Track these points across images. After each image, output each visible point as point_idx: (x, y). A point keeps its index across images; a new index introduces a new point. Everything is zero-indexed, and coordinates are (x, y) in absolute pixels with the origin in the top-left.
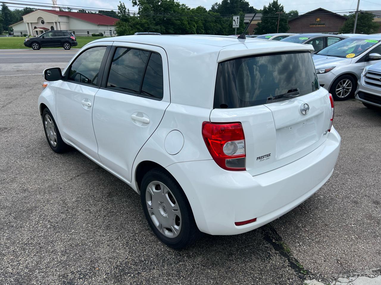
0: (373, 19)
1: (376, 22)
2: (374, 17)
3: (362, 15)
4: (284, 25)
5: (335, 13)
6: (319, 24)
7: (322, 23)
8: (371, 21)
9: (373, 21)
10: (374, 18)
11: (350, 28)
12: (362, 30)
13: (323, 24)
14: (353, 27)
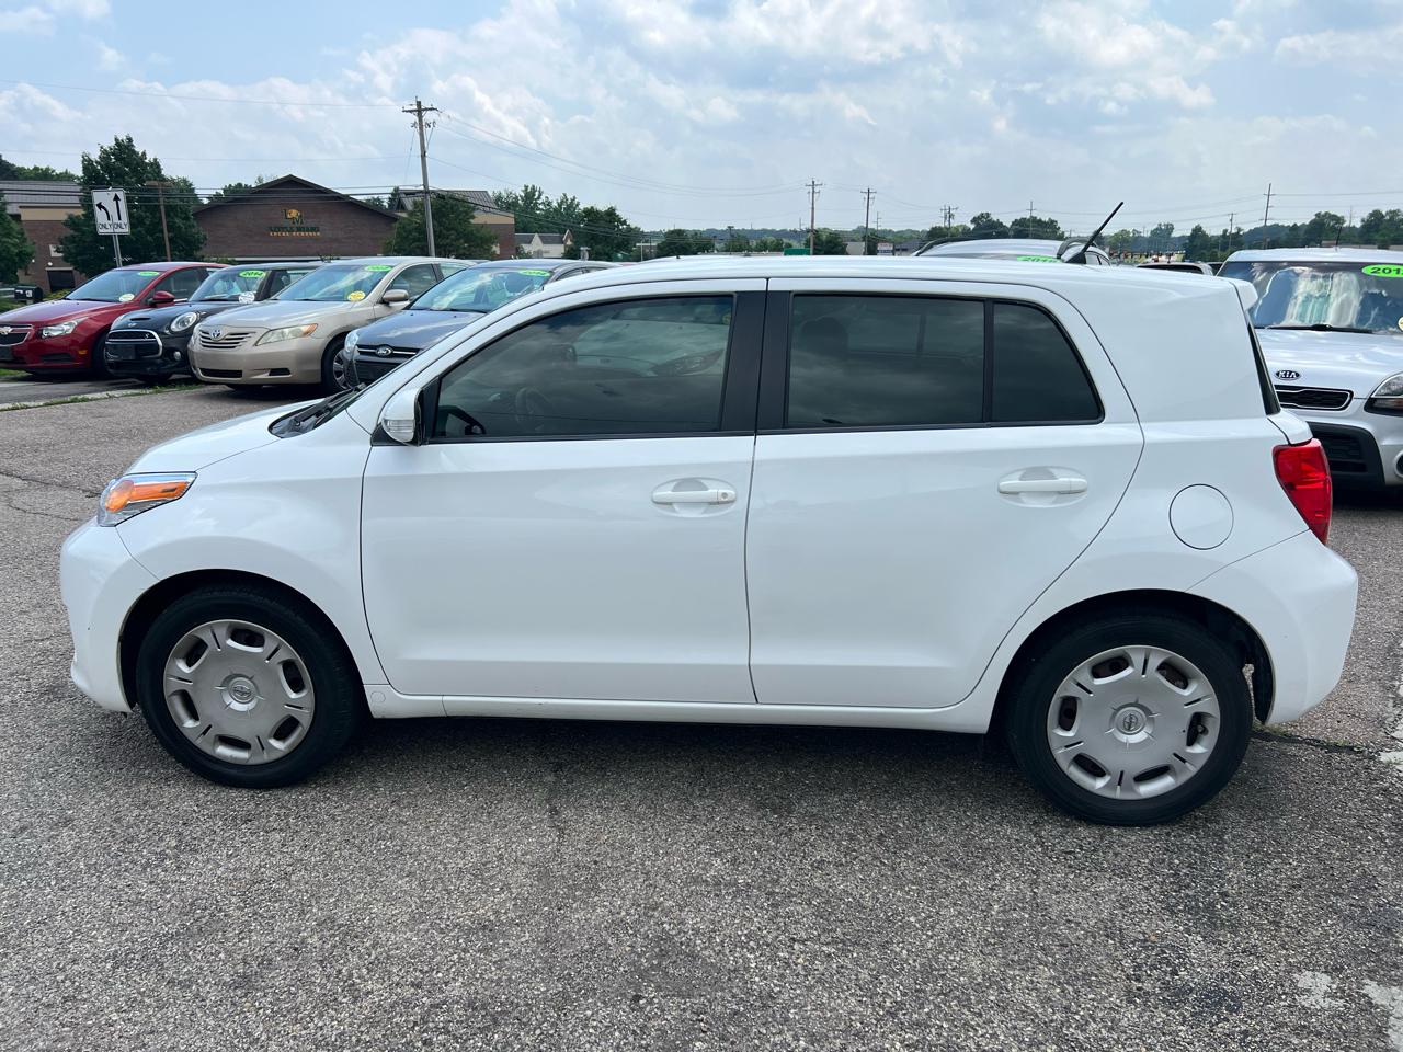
0: (473, 217)
1: (483, 226)
2: (474, 209)
3: (440, 201)
4: (183, 230)
5: (347, 196)
6: (299, 230)
7: (310, 223)
8: (467, 221)
9: (472, 221)
10: (475, 213)
11: (417, 244)
12: (451, 248)
13: (313, 230)
14: (426, 238)
